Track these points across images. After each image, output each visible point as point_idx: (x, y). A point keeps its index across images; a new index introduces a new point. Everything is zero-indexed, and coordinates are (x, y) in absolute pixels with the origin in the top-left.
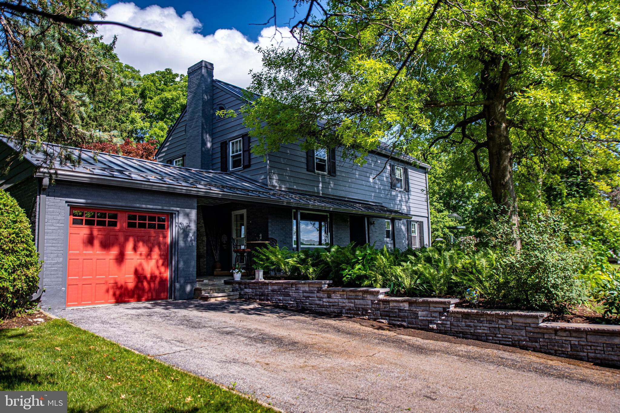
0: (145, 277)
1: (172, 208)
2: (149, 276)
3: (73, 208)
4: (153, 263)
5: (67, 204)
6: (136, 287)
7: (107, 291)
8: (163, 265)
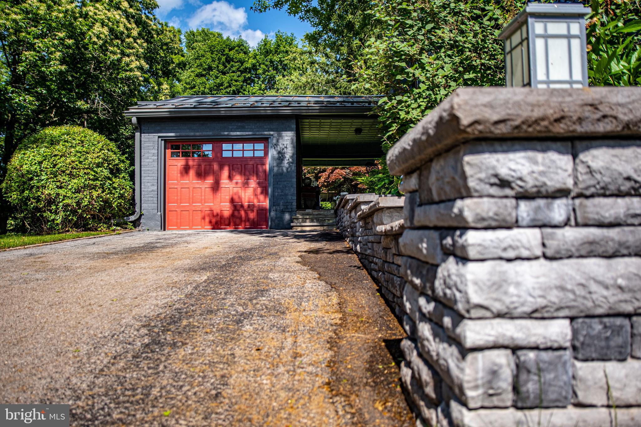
0: (242, 206)
1: (266, 133)
2: (246, 204)
3: (167, 141)
4: (250, 192)
5: (160, 139)
6: (233, 215)
7: (204, 218)
8: (262, 193)
